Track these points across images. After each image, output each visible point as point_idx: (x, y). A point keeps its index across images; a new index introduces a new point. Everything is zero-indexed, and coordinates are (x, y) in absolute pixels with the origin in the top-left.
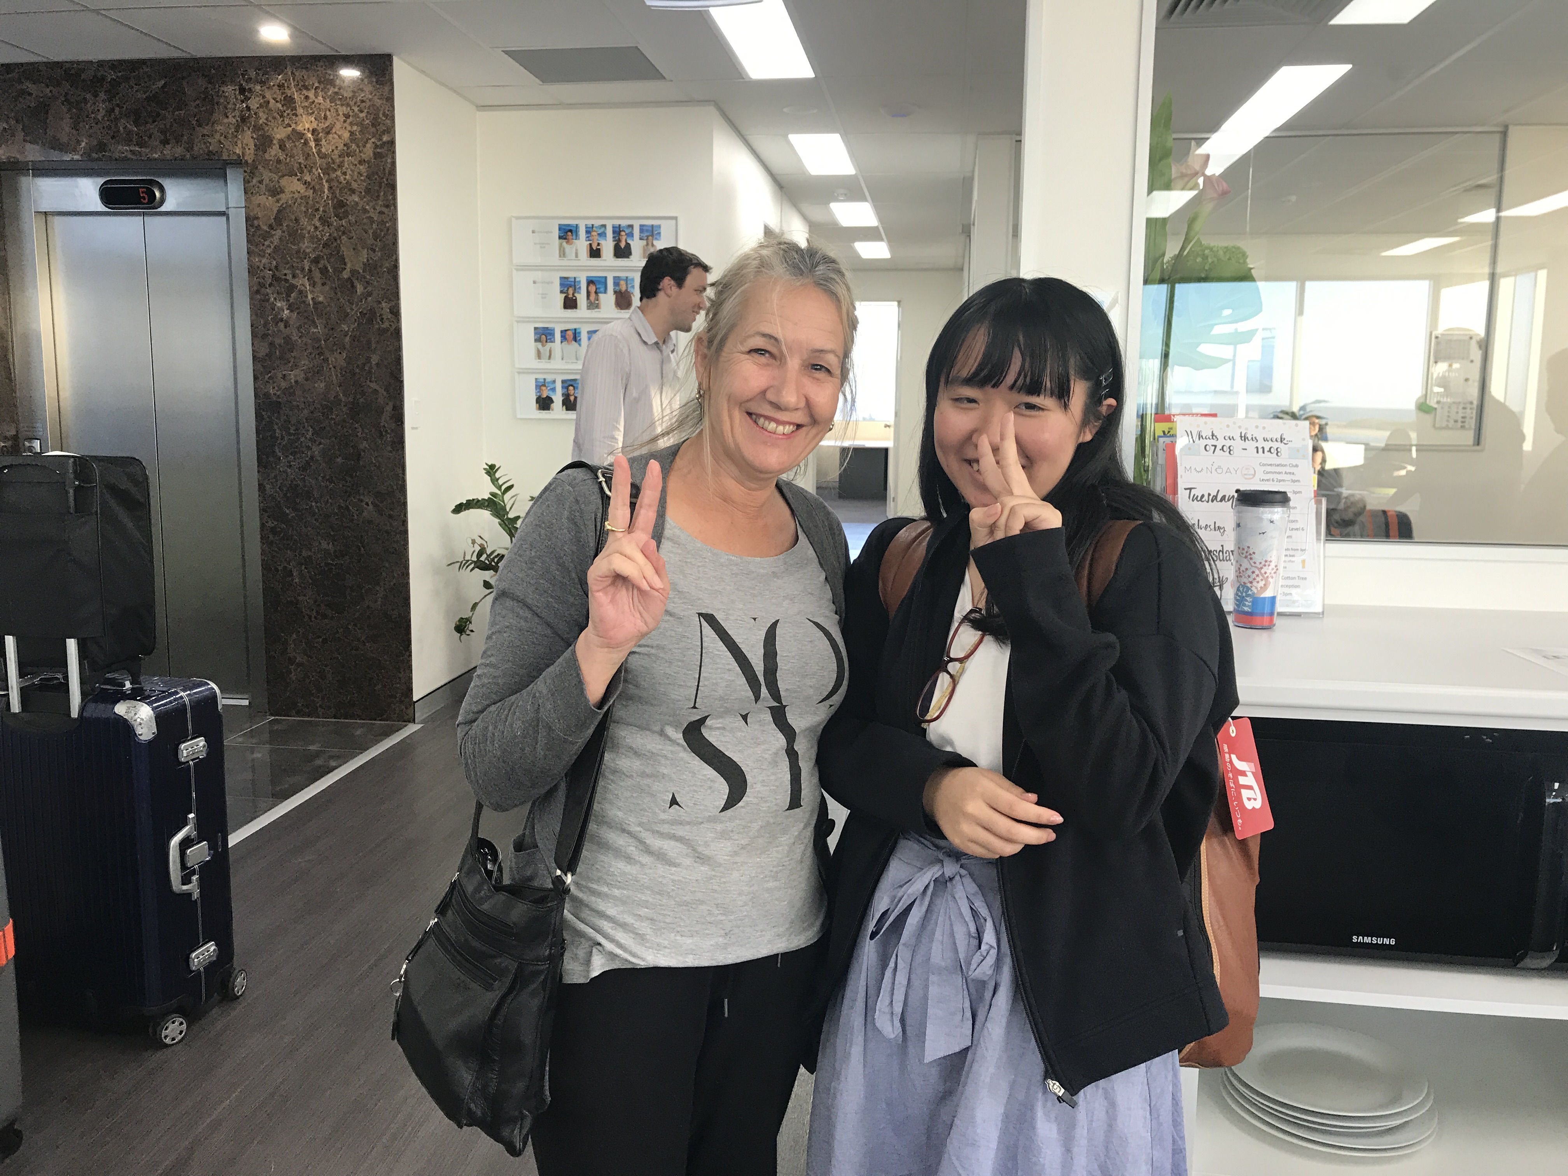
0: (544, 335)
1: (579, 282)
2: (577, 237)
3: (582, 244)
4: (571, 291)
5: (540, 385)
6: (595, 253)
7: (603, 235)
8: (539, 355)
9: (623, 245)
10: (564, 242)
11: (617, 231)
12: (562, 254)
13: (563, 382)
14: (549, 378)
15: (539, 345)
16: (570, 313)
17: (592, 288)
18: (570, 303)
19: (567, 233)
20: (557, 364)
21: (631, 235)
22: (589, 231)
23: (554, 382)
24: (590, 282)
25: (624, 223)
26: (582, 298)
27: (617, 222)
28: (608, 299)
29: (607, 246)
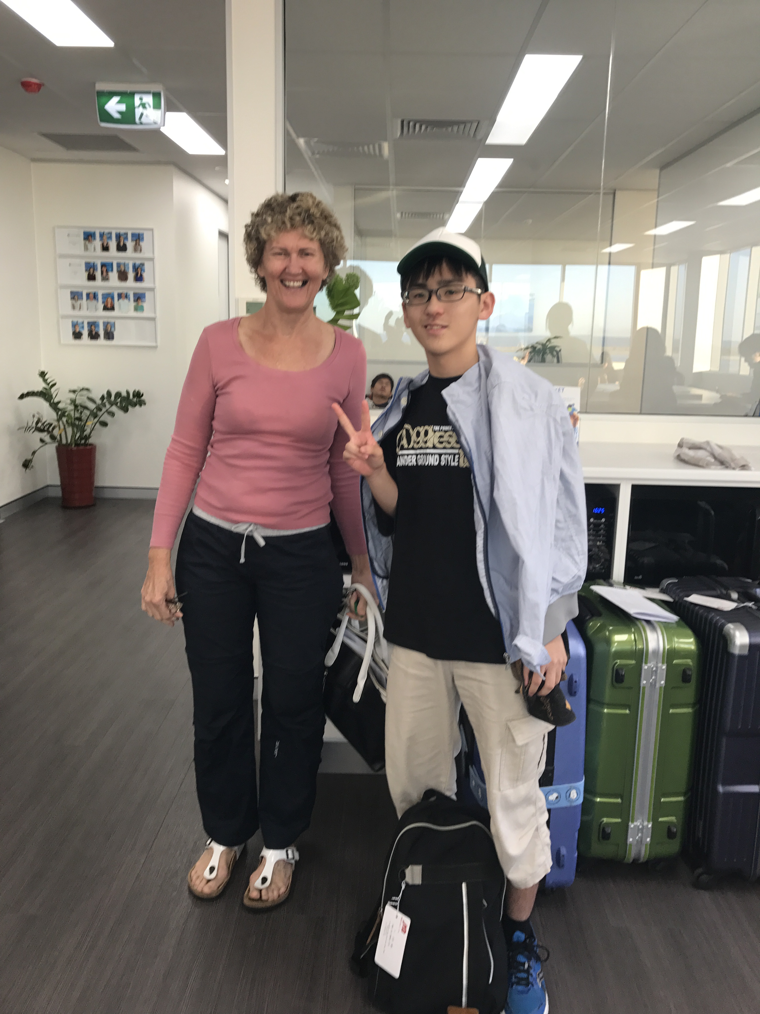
0: (76, 296)
1: (97, 265)
2: (95, 239)
3: (97, 243)
4: (92, 270)
5: (74, 325)
6: (105, 248)
7: (110, 238)
8: (74, 307)
9: (122, 244)
10: (87, 242)
11: (118, 236)
12: (86, 248)
13: (88, 323)
14: (80, 321)
15: (74, 302)
16: (92, 283)
17: (104, 269)
18: (91, 277)
19: (89, 236)
20: (84, 312)
21: (126, 238)
22: (102, 235)
23: (83, 323)
24: (103, 265)
25: (122, 232)
26: (98, 274)
27: (118, 231)
28: (113, 275)
29: (113, 245)
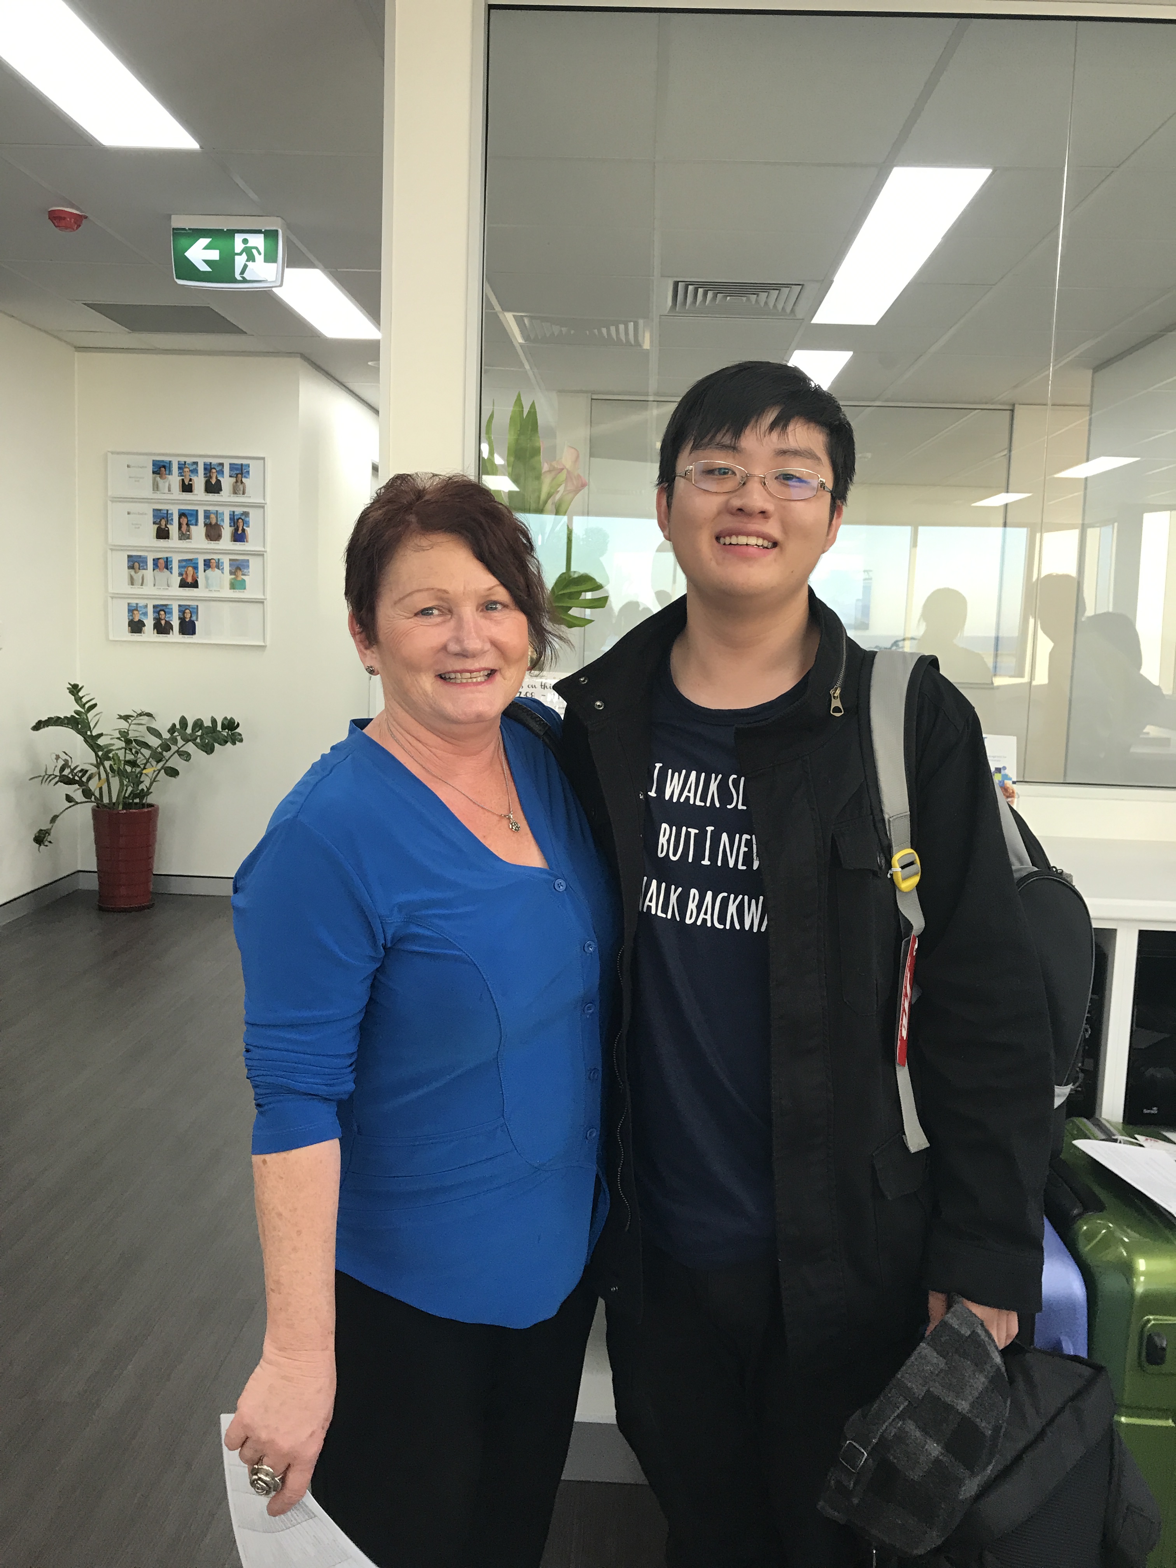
0: (135, 563)
1: (172, 514)
2: (170, 473)
3: (174, 479)
4: (163, 522)
5: (132, 610)
6: (187, 488)
7: (195, 471)
8: (132, 582)
9: (213, 481)
10: (158, 479)
11: (208, 468)
12: (156, 487)
13: (154, 607)
14: (141, 603)
15: (132, 572)
16: (162, 543)
17: (184, 521)
18: (162, 534)
19: (161, 468)
20: (148, 590)
21: (221, 472)
22: (182, 467)
23: (146, 606)
24: (182, 514)
25: (214, 461)
26: (174, 529)
27: (208, 460)
28: (198, 531)
29: (199, 482)
